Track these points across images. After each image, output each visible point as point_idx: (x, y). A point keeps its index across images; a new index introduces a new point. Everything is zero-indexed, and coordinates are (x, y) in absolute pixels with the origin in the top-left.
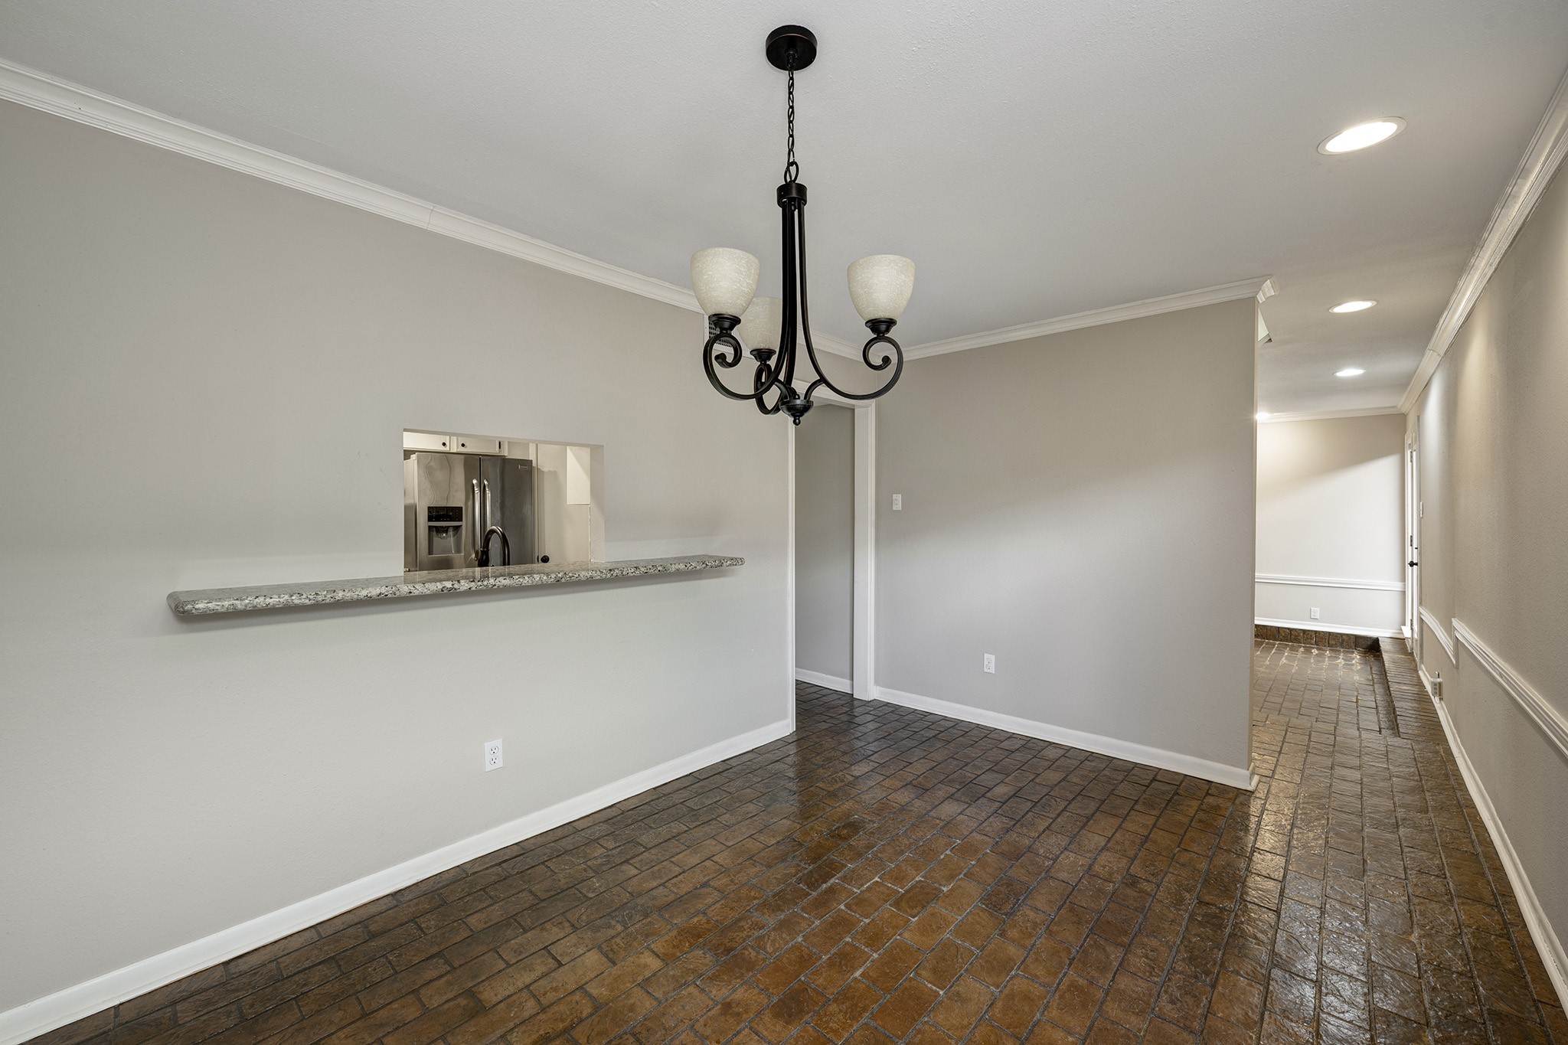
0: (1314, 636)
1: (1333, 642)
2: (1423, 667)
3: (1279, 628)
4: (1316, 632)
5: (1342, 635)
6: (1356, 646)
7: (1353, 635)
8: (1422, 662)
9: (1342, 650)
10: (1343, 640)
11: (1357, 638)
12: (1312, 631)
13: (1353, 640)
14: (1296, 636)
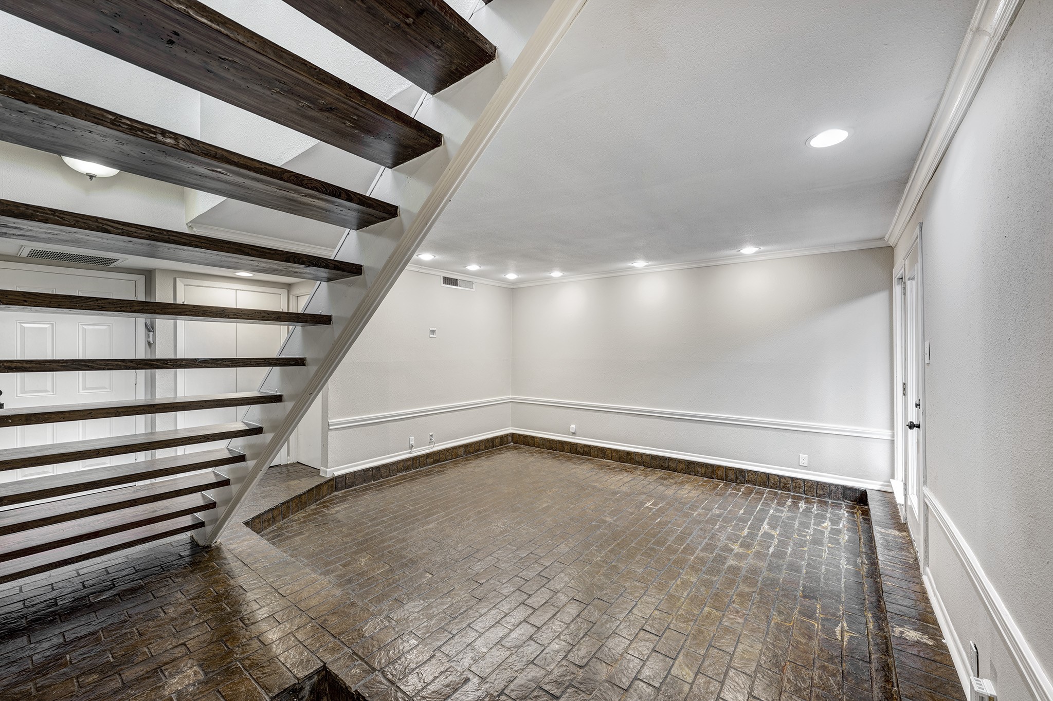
0: (802, 485)
1: (821, 492)
2: (928, 569)
3: (769, 474)
4: (804, 480)
5: (830, 485)
6: (845, 497)
7: (841, 486)
8: (927, 563)
9: (830, 501)
10: (831, 491)
11: (845, 488)
12: (800, 479)
13: (840, 491)
14: (785, 484)
